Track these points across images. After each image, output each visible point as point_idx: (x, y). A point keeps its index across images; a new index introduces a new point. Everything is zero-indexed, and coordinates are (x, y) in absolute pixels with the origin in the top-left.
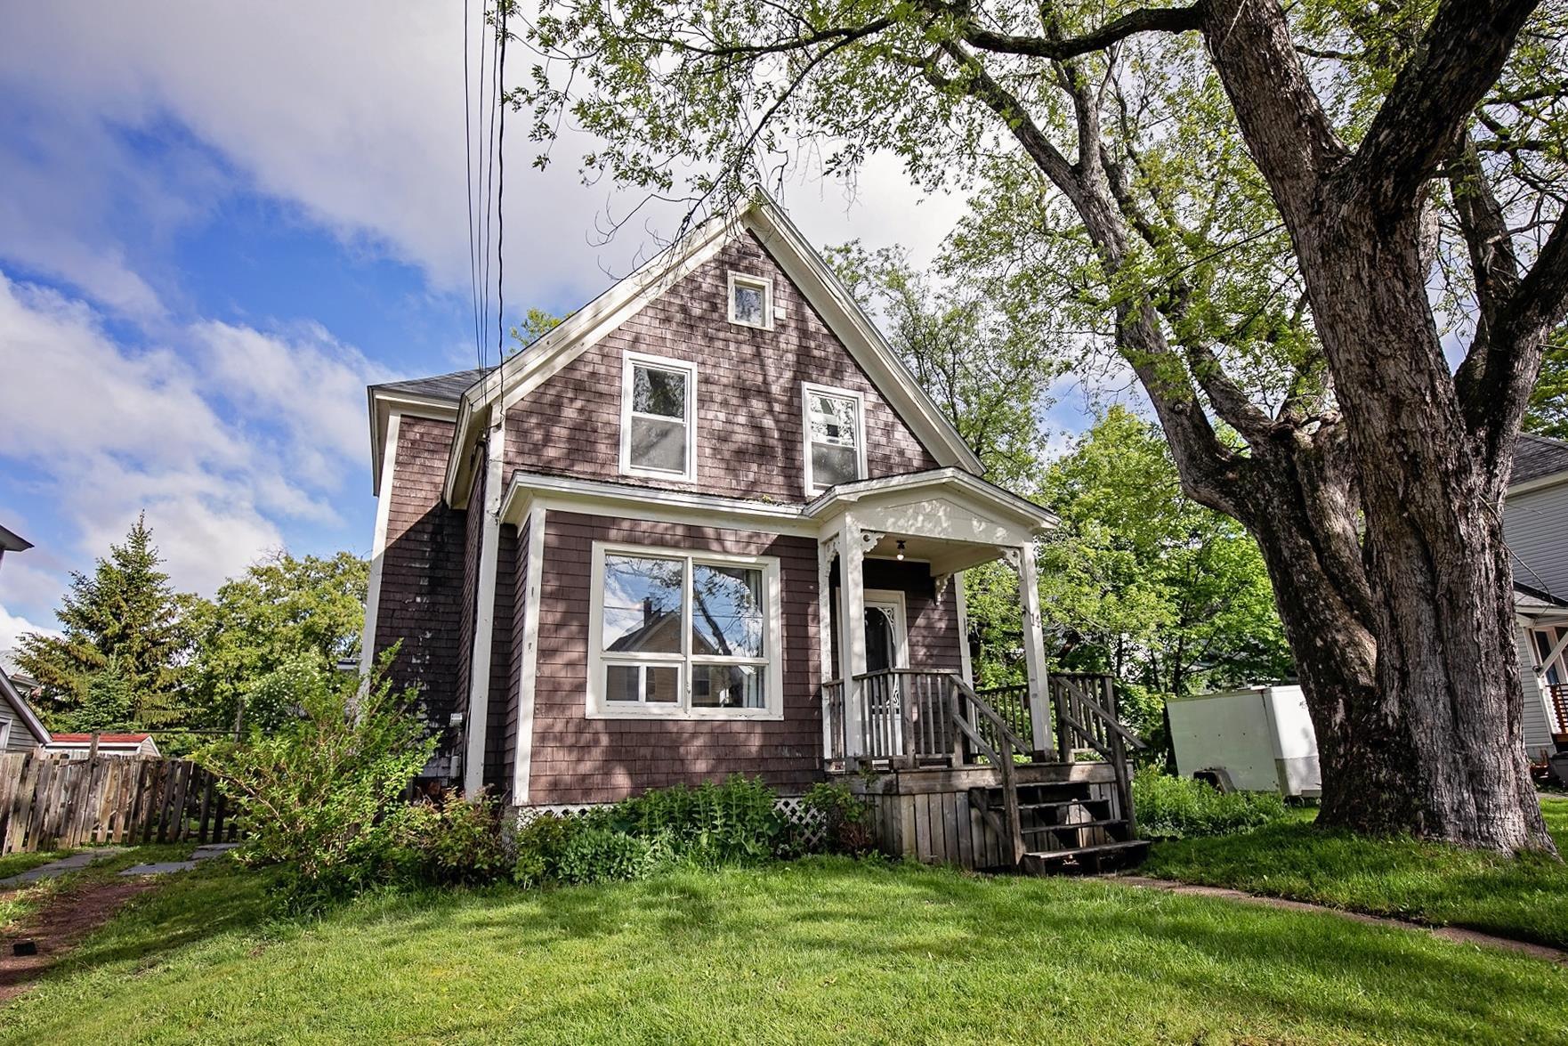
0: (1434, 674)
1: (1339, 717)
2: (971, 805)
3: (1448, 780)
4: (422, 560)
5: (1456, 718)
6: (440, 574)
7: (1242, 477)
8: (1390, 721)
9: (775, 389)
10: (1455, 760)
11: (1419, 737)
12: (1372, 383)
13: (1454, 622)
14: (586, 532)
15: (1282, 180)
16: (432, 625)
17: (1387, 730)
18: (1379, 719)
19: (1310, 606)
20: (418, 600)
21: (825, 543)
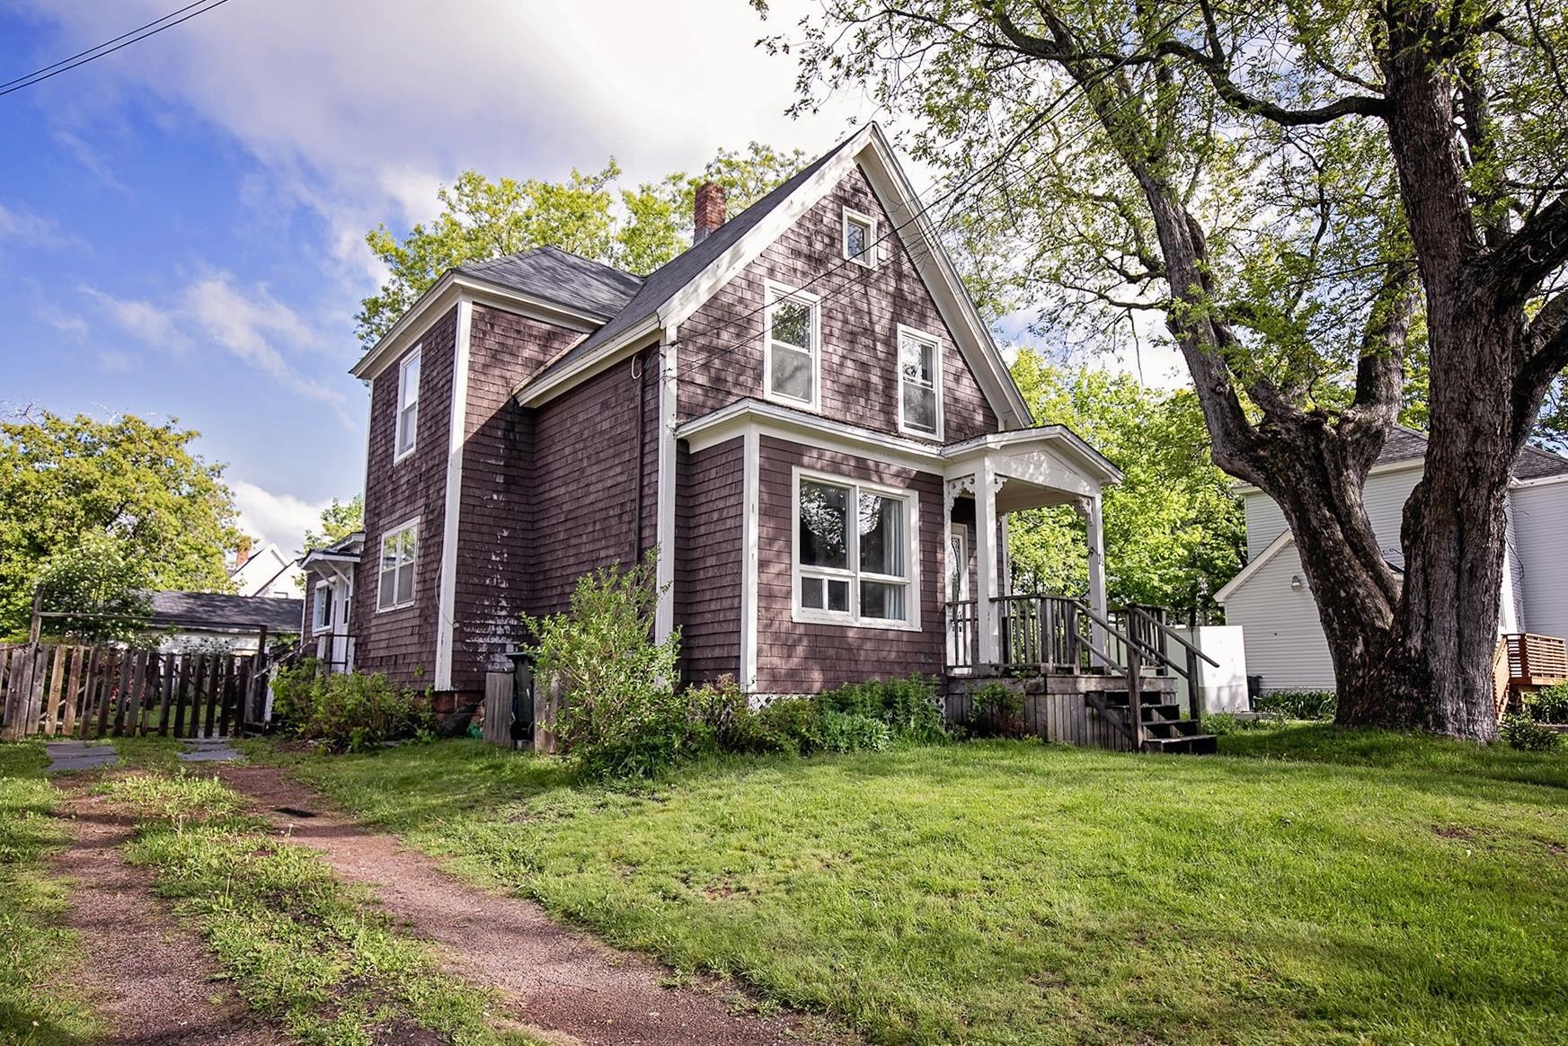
0: (1450, 622)
1: (1359, 649)
2: (1087, 704)
3: (1451, 694)
4: (497, 457)
5: (1460, 654)
6: (514, 472)
7: (1274, 456)
8: (1413, 653)
9: (878, 328)
10: (1457, 682)
11: (1434, 664)
12: (1465, 416)
13: (1470, 586)
14: (787, 457)
15: (1433, 258)
16: (508, 523)
17: (1410, 659)
18: (1404, 651)
19: (1337, 565)
20: (495, 497)
21: (949, 482)
